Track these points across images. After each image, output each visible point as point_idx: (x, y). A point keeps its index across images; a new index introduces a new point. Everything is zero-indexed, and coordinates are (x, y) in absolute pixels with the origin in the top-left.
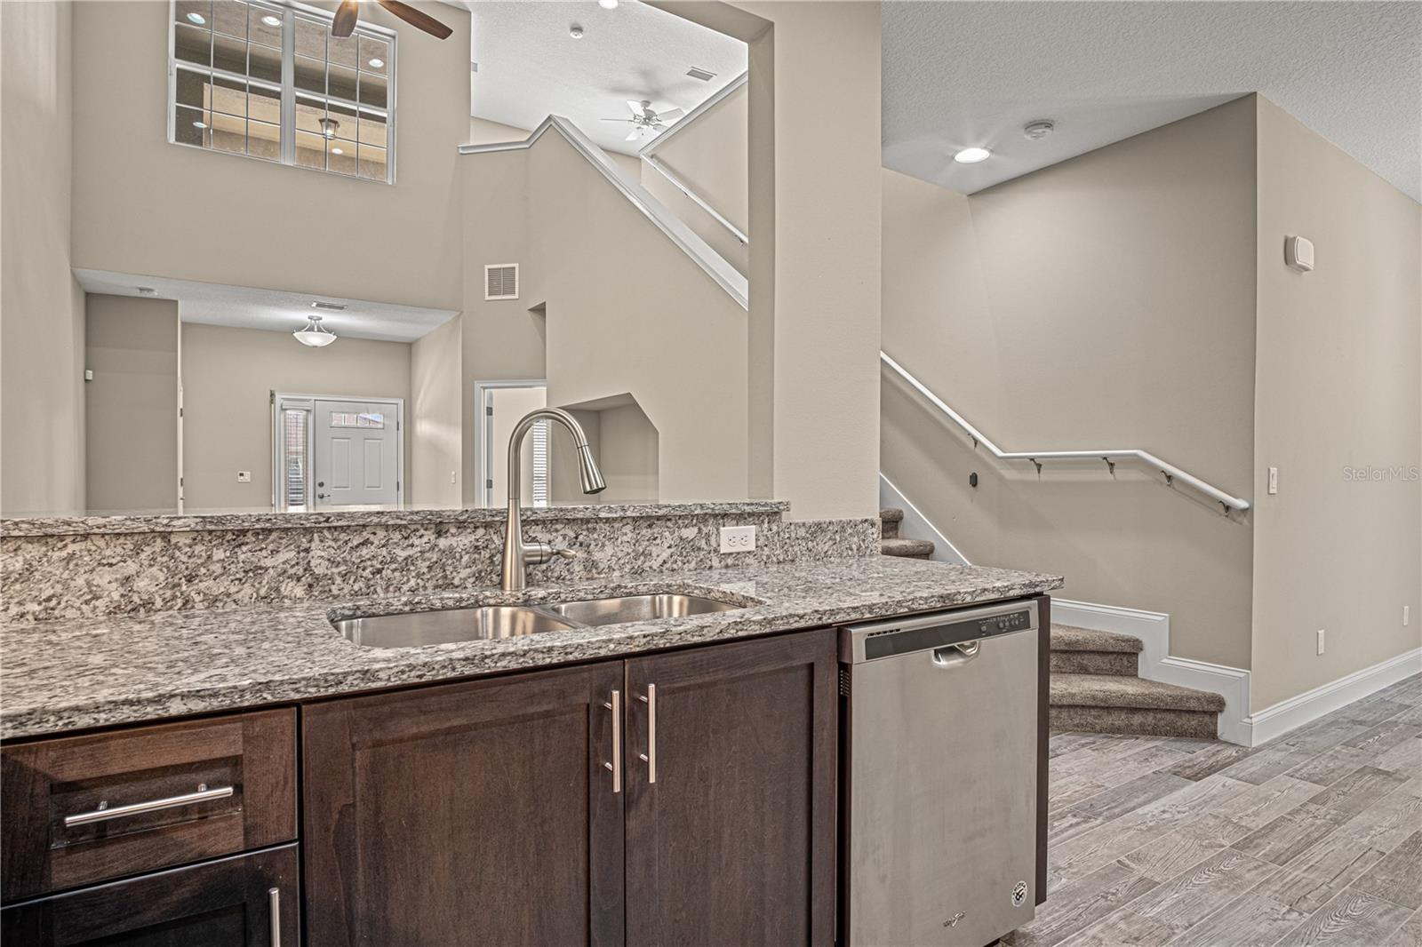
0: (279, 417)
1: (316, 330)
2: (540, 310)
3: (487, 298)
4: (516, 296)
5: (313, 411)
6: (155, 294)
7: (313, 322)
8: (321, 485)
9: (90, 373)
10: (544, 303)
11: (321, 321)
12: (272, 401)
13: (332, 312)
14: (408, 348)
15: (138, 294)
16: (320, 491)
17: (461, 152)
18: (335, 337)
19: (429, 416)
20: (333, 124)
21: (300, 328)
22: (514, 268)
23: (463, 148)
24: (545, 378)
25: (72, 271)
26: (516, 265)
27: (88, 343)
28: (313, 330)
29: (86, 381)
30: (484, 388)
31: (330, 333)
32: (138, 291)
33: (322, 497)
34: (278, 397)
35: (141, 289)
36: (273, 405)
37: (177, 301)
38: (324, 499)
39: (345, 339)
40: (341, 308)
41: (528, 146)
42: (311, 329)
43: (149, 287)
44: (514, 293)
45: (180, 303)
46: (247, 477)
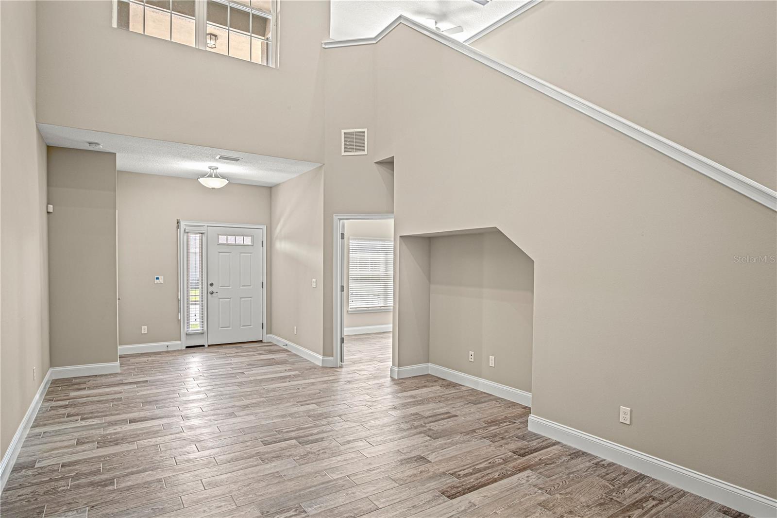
0: (183, 237)
1: (213, 176)
2: (389, 163)
3: (343, 154)
4: (366, 153)
5: (206, 234)
6: (101, 148)
7: (212, 171)
8: (212, 285)
9: (51, 207)
10: (393, 157)
11: (218, 171)
12: (178, 227)
13: (227, 163)
14: (270, 190)
15: (87, 147)
16: (211, 289)
17: (324, 46)
18: (228, 181)
19: (289, 238)
20: (214, 37)
21: (203, 175)
22: (364, 132)
23: (326, 44)
24: (393, 213)
25: (36, 125)
26: (366, 130)
27: (49, 184)
28: (212, 177)
29: (48, 213)
30: (340, 219)
31: (225, 179)
32: (88, 145)
33: (212, 293)
34: (182, 224)
35: (90, 143)
36: (179, 230)
37: (115, 154)
38: (213, 295)
39: (234, 183)
40: (237, 160)
41: (374, 42)
42: (210, 176)
43: (96, 141)
44: (364, 150)
45: (117, 154)
46: (161, 280)
